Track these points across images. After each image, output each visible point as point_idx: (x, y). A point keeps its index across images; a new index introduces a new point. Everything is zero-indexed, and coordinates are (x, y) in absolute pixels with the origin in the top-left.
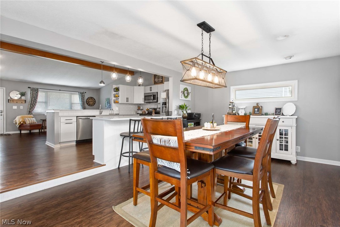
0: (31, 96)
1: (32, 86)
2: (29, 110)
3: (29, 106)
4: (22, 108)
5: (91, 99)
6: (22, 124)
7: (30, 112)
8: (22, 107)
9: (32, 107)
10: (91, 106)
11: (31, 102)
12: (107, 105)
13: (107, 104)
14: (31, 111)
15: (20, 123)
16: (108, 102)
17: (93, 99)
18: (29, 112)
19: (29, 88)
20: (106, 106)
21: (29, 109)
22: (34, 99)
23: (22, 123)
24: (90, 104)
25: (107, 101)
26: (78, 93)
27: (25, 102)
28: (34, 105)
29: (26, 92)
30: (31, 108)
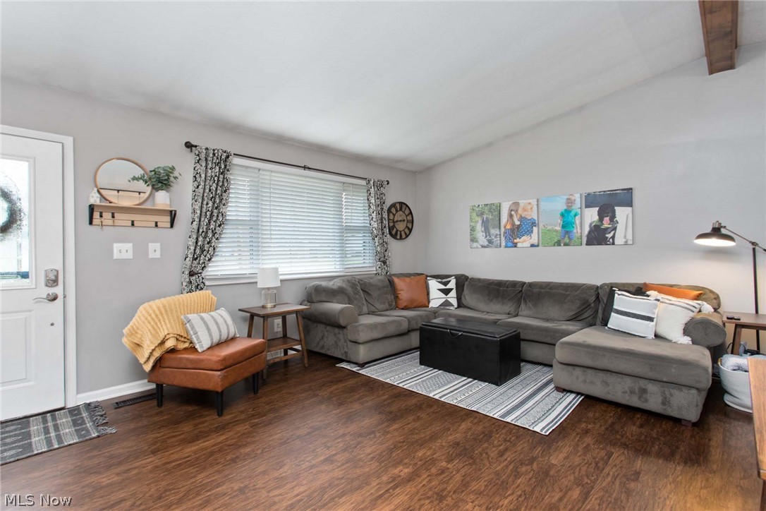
0: (200, 190)
1: (202, 141)
2: (188, 261)
3: (191, 242)
4: (158, 255)
5: (401, 209)
6: (173, 351)
7: (194, 279)
8: (157, 246)
9: (202, 251)
10: (401, 238)
11: (197, 220)
12: (480, 235)
13: (479, 227)
14: (198, 269)
15: (163, 343)
16: (486, 224)
17: (407, 212)
18: (192, 274)
19: (189, 145)
20: (473, 240)
21: (190, 256)
22: (210, 204)
23: (170, 344)
24: (397, 230)
25: (481, 214)
26: (364, 183)
27: (168, 219)
28: (210, 235)
29: (173, 169)
30: (198, 251)
